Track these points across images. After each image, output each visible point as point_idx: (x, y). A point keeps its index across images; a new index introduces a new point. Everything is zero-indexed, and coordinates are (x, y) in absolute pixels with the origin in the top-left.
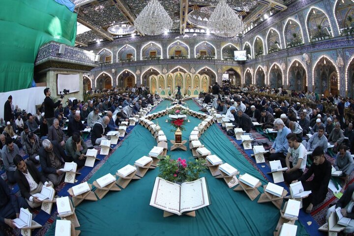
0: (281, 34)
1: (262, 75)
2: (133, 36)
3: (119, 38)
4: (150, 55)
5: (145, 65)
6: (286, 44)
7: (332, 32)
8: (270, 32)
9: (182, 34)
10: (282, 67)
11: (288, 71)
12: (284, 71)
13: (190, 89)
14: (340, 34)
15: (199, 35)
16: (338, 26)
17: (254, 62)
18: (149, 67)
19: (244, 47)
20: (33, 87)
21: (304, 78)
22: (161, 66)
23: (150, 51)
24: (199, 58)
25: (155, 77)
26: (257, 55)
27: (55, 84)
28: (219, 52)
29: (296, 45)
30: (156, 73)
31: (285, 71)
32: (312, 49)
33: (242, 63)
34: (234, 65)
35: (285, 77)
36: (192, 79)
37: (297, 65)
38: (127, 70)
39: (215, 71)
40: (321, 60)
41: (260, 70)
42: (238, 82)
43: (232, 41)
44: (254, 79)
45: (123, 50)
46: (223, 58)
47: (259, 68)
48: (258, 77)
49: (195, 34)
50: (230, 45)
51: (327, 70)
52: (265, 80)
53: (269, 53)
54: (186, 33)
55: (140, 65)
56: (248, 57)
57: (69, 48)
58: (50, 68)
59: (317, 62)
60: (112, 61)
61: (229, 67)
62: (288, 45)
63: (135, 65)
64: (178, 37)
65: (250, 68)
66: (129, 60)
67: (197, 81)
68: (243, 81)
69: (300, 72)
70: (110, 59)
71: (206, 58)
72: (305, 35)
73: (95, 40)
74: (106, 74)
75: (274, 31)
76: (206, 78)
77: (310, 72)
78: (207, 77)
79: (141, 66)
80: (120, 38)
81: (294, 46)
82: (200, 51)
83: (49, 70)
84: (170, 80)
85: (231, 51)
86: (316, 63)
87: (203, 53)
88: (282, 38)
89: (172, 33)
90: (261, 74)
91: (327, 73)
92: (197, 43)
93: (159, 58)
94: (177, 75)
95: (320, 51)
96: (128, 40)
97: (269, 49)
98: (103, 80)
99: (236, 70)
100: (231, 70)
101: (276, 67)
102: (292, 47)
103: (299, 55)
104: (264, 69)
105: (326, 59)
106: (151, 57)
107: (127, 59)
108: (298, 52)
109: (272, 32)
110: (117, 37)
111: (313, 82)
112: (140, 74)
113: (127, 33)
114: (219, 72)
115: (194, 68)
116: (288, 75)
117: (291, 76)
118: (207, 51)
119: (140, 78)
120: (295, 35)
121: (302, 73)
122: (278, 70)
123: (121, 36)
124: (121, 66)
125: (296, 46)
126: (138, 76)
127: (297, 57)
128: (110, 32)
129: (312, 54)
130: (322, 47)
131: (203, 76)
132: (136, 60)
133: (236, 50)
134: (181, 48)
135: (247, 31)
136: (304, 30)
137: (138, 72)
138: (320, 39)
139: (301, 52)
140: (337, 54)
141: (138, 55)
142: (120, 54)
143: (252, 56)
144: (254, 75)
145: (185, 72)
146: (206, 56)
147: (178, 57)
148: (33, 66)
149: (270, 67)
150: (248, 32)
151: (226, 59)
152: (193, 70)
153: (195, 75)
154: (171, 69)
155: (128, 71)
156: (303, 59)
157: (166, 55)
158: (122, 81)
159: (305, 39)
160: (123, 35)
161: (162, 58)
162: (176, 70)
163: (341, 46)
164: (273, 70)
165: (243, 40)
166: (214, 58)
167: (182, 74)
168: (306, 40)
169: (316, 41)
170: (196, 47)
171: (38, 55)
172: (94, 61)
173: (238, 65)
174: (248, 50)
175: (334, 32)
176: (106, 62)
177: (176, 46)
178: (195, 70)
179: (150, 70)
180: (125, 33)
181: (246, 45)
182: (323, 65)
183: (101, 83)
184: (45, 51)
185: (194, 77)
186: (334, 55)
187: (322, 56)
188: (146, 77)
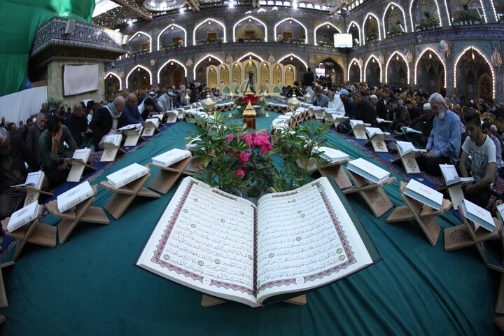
0: (407, 12)
1: (376, 69)
2: (182, 11)
3: (160, 16)
4: (207, 38)
5: (200, 52)
6: (414, 26)
7: (485, 16)
8: (390, 8)
9: (256, 7)
10: (406, 59)
11: (416, 64)
12: (410, 63)
13: (267, 85)
14: (497, 20)
15: (282, 9)
16: (494, 9)
17: (363, 51)
18: (205, 55)
19: (349, 29)
20: (27, 88)
21: (440, 77)
22: (224, 52)
23: (208, 33)
24: (281, 42)
25: (215, 67)
26: (368, 41)
27: (60, 80)
28: (311, 35)
29: (429, 28)
30: (216, 63)
31: (412, 65)
32: (453, 36)
33: (346, 52)
34: (333, 53)
35: (412, 74)
36: (271, 70)
37: (430, 56)
38: (173, 60)
39: (305, 61)
40: (467, 52)
41: (374, 61)
42: (339, 79)
43: (331, 20)
44: (363, 74)
45: (168, 32)
46: (317, 43)
47: (372, 58)
48: (369, 72)
49: (275, 8)
50: (327, 25)
51: (475, 69)
52: (381, 76)
53: (387, 38)
54: (262, 6)
55: (192, 52)
56: (354, 43)
57: (82, 25)
58: (53, 57)
59: (461, 55)
60: (151, 49)
61: (326, 56)
62: (417, 28)
63: (185, 52)
64: (250, 12)
65: (358, 59)
66: (176, 46)
67: (278, 73)
68: (347, 77)
69: (435, 68)
70: (148, 47)
71: (292, 41)
72: (443, 14)
73: (125, 21)
74: (141, 69)
75: (396, 8)
76: (292, 70)
77: (450, 68)
78: (294, 68)
79: (194, 53)
80: (163, 15)
81: (427, 30)
82: (283, 32)
83: (51, 61)
84: (237, 71)
85: (328, 34)
86: (460, 57)
87: (286, 35)
88: (408, 18)
89: (241, 5)
90: (374, 68)
91: (475, 73)
92: (279, 20)
93: (222, 41)
94: (248, 65)
95: (466, 40)
96: (174, 18)
97: (386, 32)
98: (138, 77)
99: (336, 60)
100: (329, 60)
101: (398, 58)
102: (422, 31)
103: (433, 42)
104: (379, 60)
105: (475, 52)
106: (208, 40)
107: (172, 45)
108: (433, 38)
109: (393, 8)
110: (158, 14)
111: (455, 83)
112: (193, 66)
113: (172, 8)
114: (310, 61)
115: (274, 56)
116: (416, 70)
117: (420, 72)
118: (292, 32)
119: (192, 71)
120: (427, 15)
121: (436, 69)
122: (401, 62)
123: (165, 13)
124: (163, 55)
125: (429, 30)
126: (190, 69)
127: (431, 45)
128: (147, 7)
129: (454, 43)
130: (469, 35)
131: (286, 67)
132: (186, 46)
133: (337, 32)
134: (255, 28)
135: (353, 7)
136: (442, 9)
137: (190, 62)
138: (466, 23)
139: (437, 39)
140: (492, 46)
141: (190, 38)
142: (163, 38)
143: (361, 41)
144: (363, 70)
145: (259, 61)
146: (292, 39)
147: (250, 40)
148: (27, 59)
149: (388, 57)
150: (356, 7)
151: (321, 45)
152: (272, 58)
153: (275, 64)
154: (239, 58)
155: (174, 62)
156: (440, 49)
157: (232, 36)
158: (165, 78)
159: (443, 21)
160: (167, 11)
161: (225, 41)
162: (247, 58)
163: (499, 37)
164: (393, 62)
165: (347, 19)
166: (304, 41)
167: (256, 63)
168: (445, 21)
169: (460, 26)
170: (276, 26)
171: (34, 41)
172: (120, 44)
173: (339, 54)
174: (354, 33)
175: (488, 16)
176: (142, 52)
177: (246, 25)
178: (275, 57)
179: (207, 59)
180: (169, 9)
181: (352, 26)
182: (469, 60)
183: (135, 83)
184: (45, 33)
185: (273, 69)
186: (487, 47)
187: (469, 48)
188: (201, 69)
